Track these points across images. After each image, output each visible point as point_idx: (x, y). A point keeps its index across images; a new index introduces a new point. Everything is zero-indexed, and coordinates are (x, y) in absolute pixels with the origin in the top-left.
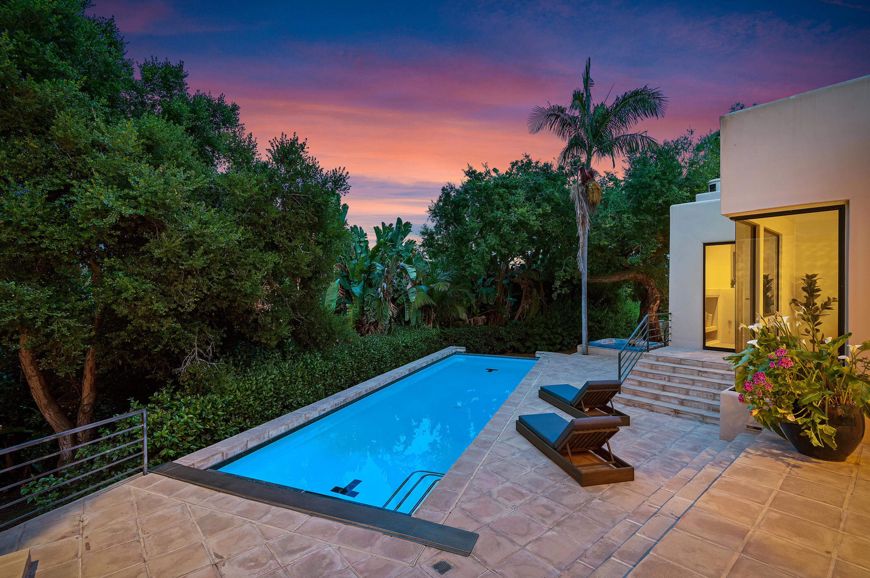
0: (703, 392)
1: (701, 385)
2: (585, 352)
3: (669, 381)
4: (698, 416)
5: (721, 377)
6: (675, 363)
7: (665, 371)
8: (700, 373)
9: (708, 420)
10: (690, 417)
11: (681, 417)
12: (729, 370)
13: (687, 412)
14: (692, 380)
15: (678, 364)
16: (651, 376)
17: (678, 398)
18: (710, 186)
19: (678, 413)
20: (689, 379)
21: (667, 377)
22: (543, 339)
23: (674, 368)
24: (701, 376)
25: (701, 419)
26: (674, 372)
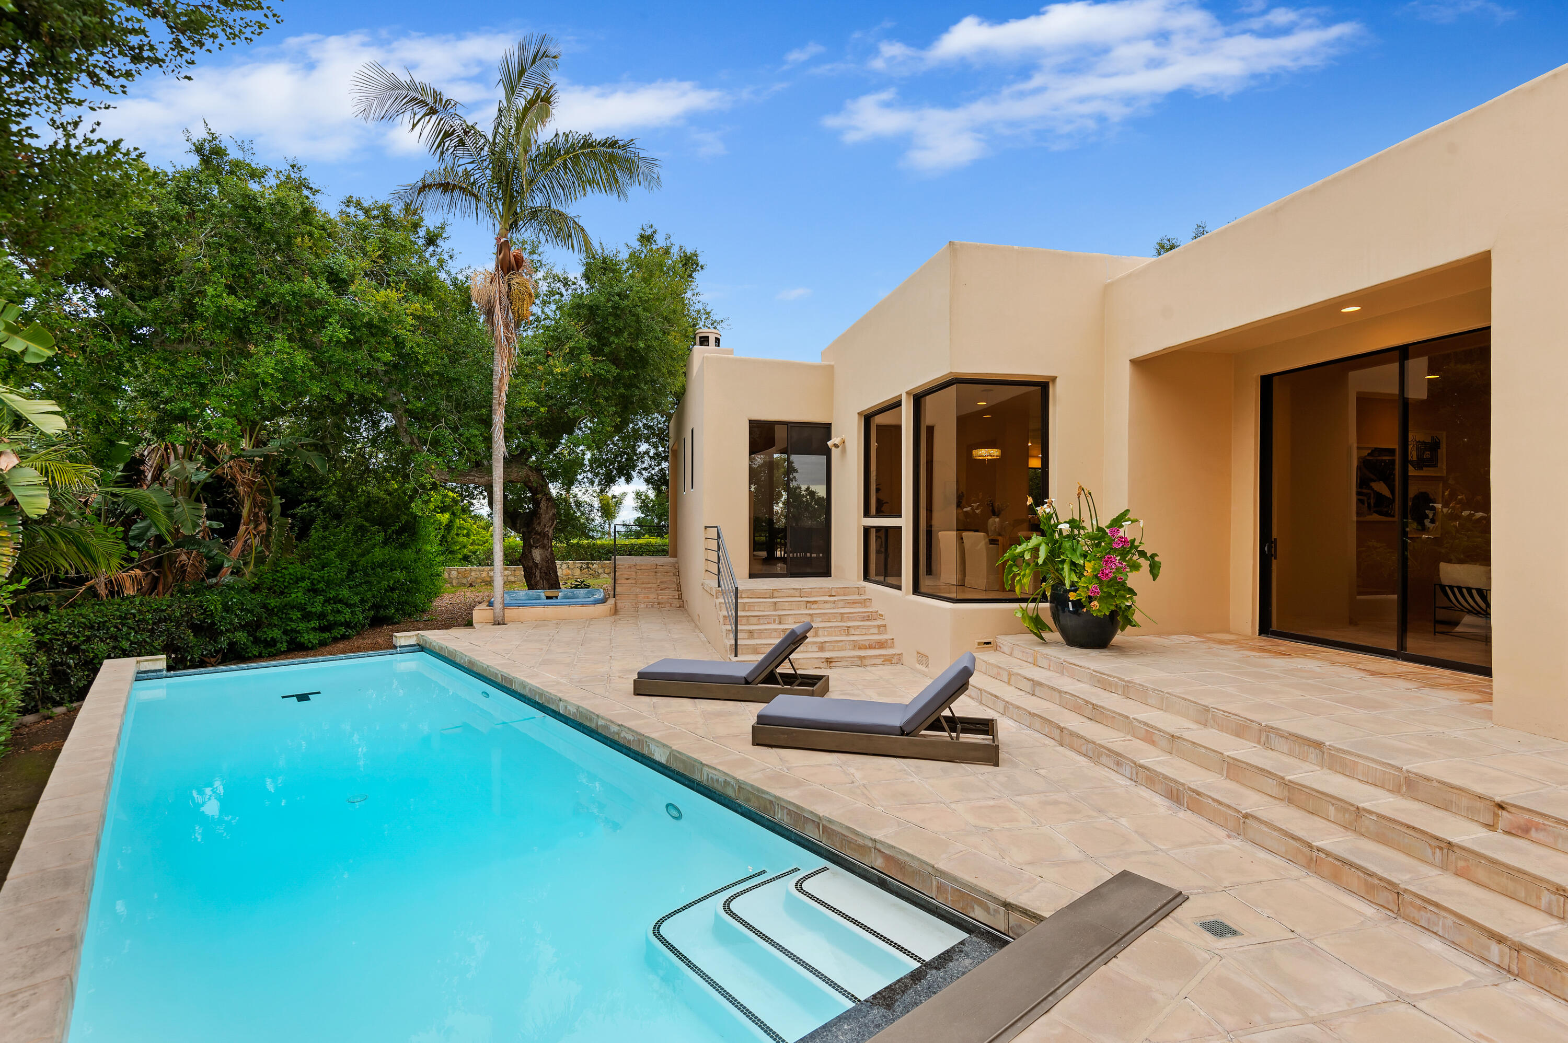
0: (835, 627)
1: (820, 620)
2: (500, 619)
3: (780, 623)
4: (856, 659)
5: (833, 605)
6: (765, 598)
7: (763, 611)
8: (809, 604)
9: (867, 662)
10: (845, 664)
11: (835, 667)
12: (830, 596)
13: (842, 658)
14: (810, 615)
15: (770, 597)
16: (754, 620)
17: (816, 643)
19: (831, 662)
20: (806, 614)
21: (777, 618)
23: (775, 603)
24: (811, 609)
25: (859, 663)
26: (776, 610)
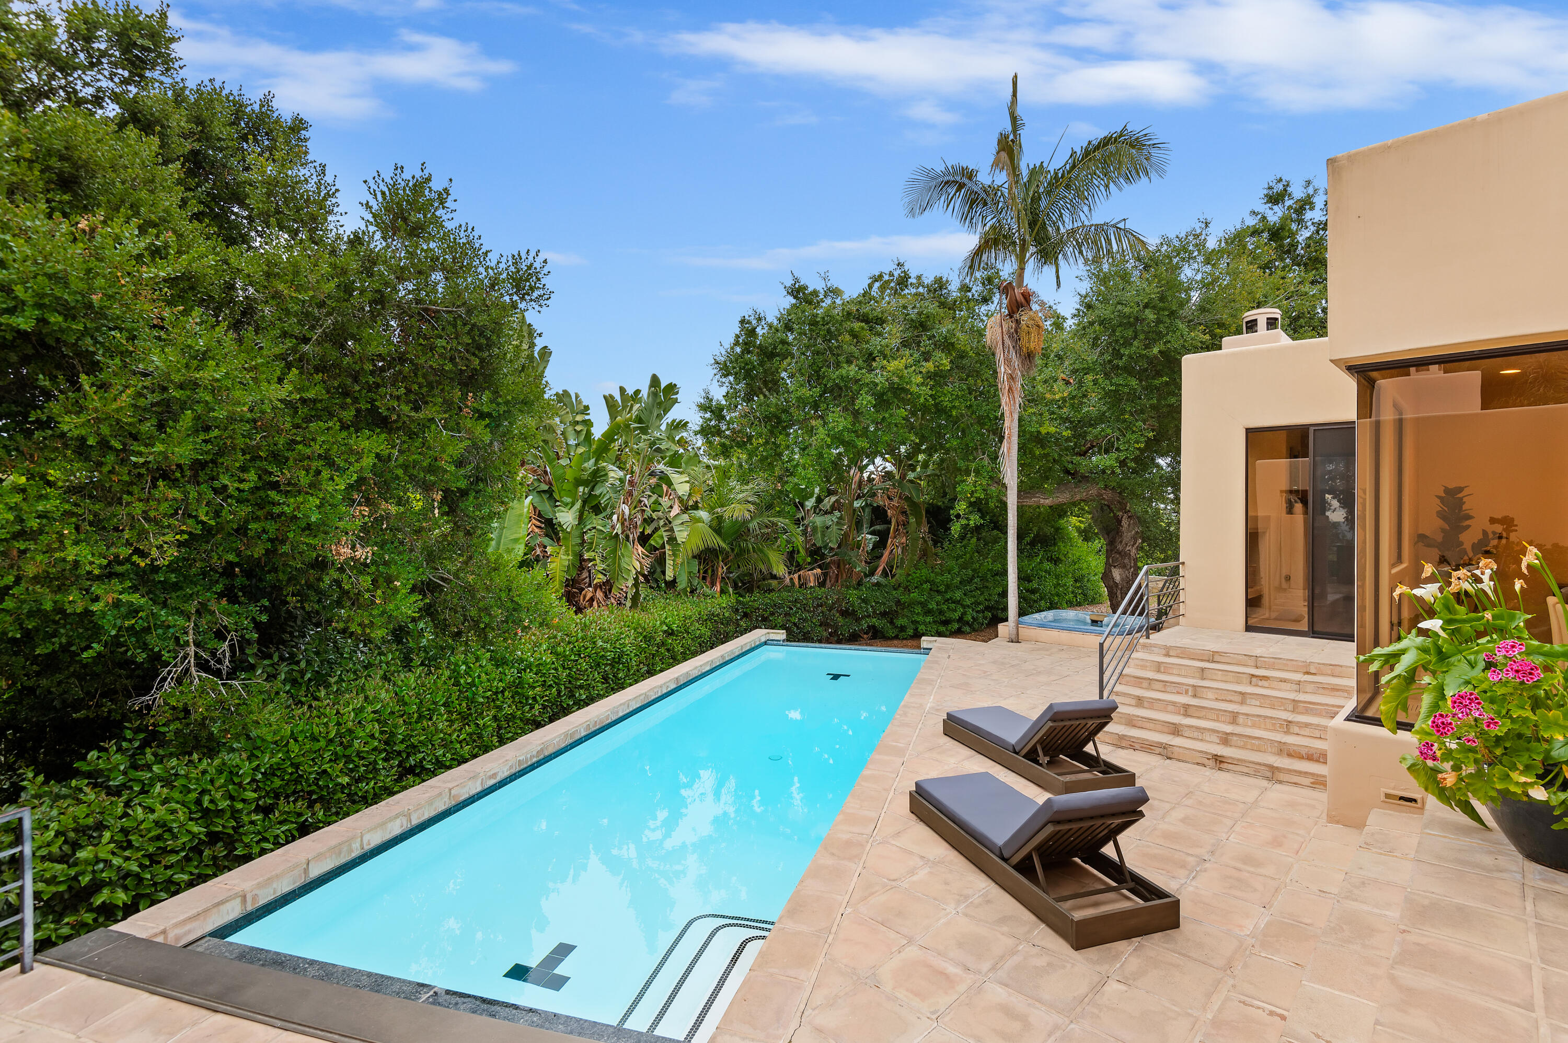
0: (1266, 717)
1: (1258, 703)
2: (1013, 637)
3: (1195, 696)
4: (1263, 768)
5: (1296, 687)
6: (1202, 660)
7: (1185, 676)
8: (1254, 680)
9: (1282, 776)
10: (1246, 770)
11: (1228, 771)
12: (1308, 673)
13: (1239, 760)
14: (1240, 693)
15: (1208, 661)
16: (1158, 686)
17: (1218, 732)
18: (1247, 323)
19: (1221, 762)
20: (1235, 692)
21: (1190, 689)
22: (929, 612)
23: (1203, 669)
24: (1257, 685)
25: (1269, 774)
26: (1203, 679)
